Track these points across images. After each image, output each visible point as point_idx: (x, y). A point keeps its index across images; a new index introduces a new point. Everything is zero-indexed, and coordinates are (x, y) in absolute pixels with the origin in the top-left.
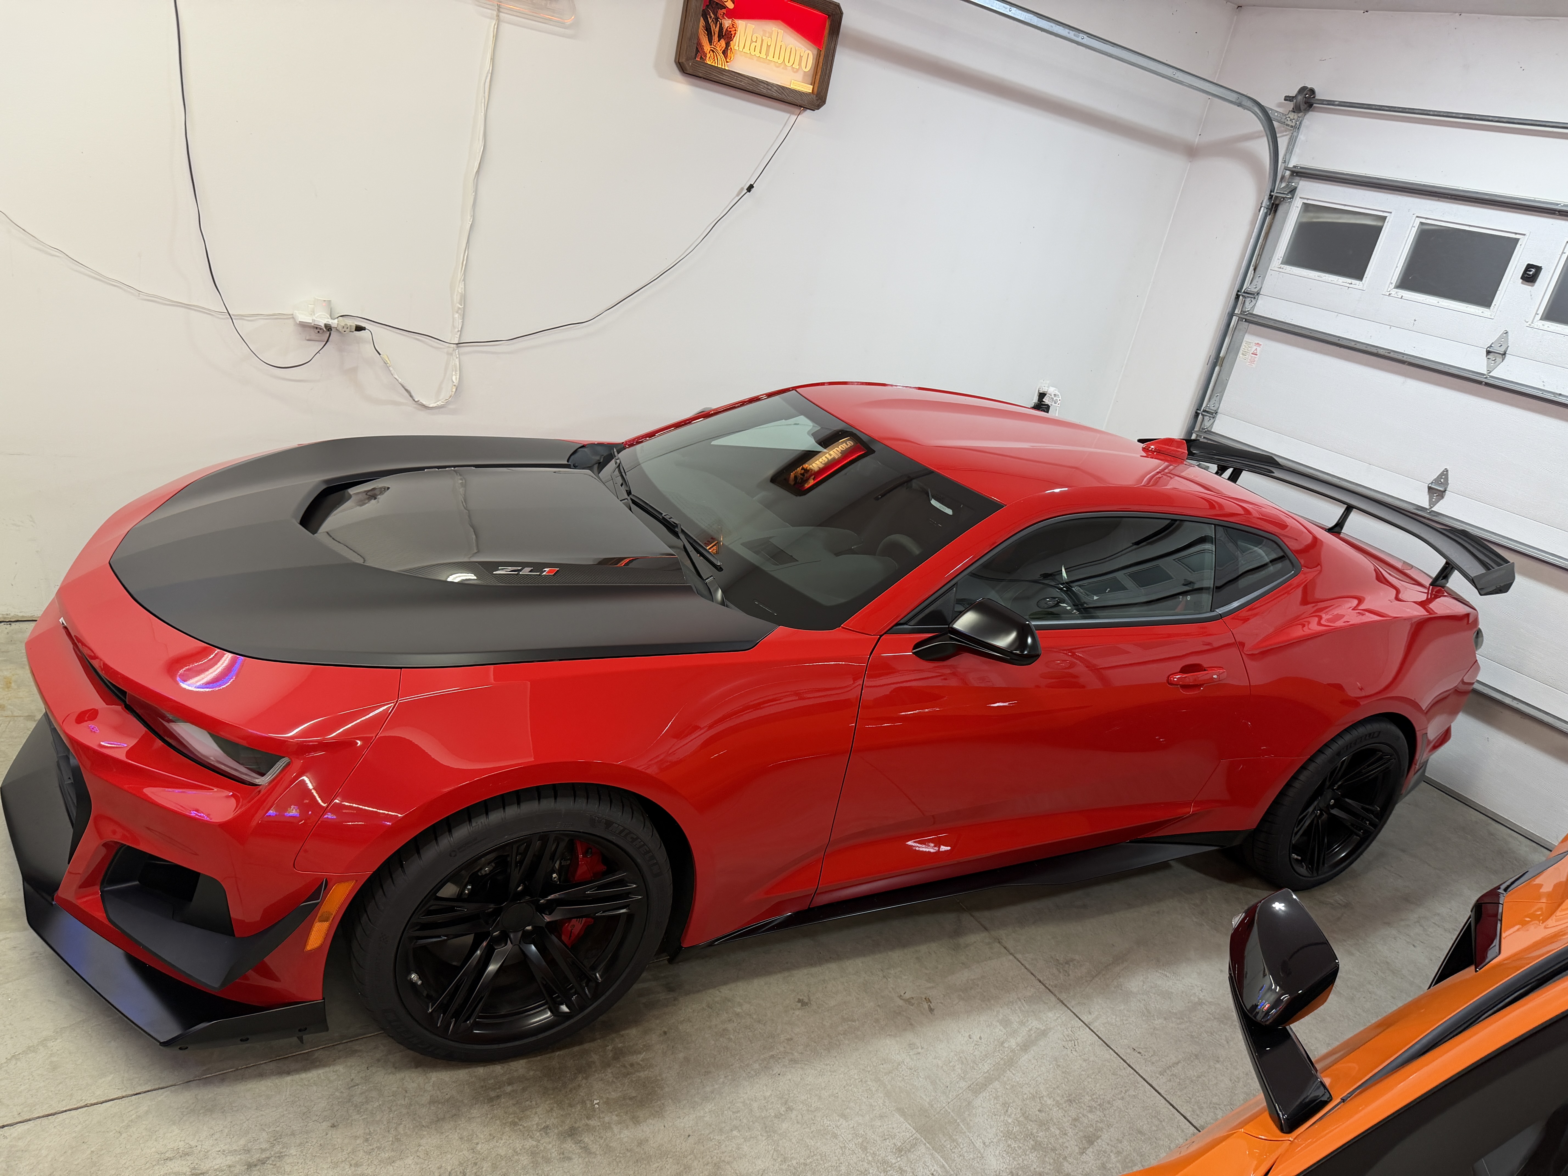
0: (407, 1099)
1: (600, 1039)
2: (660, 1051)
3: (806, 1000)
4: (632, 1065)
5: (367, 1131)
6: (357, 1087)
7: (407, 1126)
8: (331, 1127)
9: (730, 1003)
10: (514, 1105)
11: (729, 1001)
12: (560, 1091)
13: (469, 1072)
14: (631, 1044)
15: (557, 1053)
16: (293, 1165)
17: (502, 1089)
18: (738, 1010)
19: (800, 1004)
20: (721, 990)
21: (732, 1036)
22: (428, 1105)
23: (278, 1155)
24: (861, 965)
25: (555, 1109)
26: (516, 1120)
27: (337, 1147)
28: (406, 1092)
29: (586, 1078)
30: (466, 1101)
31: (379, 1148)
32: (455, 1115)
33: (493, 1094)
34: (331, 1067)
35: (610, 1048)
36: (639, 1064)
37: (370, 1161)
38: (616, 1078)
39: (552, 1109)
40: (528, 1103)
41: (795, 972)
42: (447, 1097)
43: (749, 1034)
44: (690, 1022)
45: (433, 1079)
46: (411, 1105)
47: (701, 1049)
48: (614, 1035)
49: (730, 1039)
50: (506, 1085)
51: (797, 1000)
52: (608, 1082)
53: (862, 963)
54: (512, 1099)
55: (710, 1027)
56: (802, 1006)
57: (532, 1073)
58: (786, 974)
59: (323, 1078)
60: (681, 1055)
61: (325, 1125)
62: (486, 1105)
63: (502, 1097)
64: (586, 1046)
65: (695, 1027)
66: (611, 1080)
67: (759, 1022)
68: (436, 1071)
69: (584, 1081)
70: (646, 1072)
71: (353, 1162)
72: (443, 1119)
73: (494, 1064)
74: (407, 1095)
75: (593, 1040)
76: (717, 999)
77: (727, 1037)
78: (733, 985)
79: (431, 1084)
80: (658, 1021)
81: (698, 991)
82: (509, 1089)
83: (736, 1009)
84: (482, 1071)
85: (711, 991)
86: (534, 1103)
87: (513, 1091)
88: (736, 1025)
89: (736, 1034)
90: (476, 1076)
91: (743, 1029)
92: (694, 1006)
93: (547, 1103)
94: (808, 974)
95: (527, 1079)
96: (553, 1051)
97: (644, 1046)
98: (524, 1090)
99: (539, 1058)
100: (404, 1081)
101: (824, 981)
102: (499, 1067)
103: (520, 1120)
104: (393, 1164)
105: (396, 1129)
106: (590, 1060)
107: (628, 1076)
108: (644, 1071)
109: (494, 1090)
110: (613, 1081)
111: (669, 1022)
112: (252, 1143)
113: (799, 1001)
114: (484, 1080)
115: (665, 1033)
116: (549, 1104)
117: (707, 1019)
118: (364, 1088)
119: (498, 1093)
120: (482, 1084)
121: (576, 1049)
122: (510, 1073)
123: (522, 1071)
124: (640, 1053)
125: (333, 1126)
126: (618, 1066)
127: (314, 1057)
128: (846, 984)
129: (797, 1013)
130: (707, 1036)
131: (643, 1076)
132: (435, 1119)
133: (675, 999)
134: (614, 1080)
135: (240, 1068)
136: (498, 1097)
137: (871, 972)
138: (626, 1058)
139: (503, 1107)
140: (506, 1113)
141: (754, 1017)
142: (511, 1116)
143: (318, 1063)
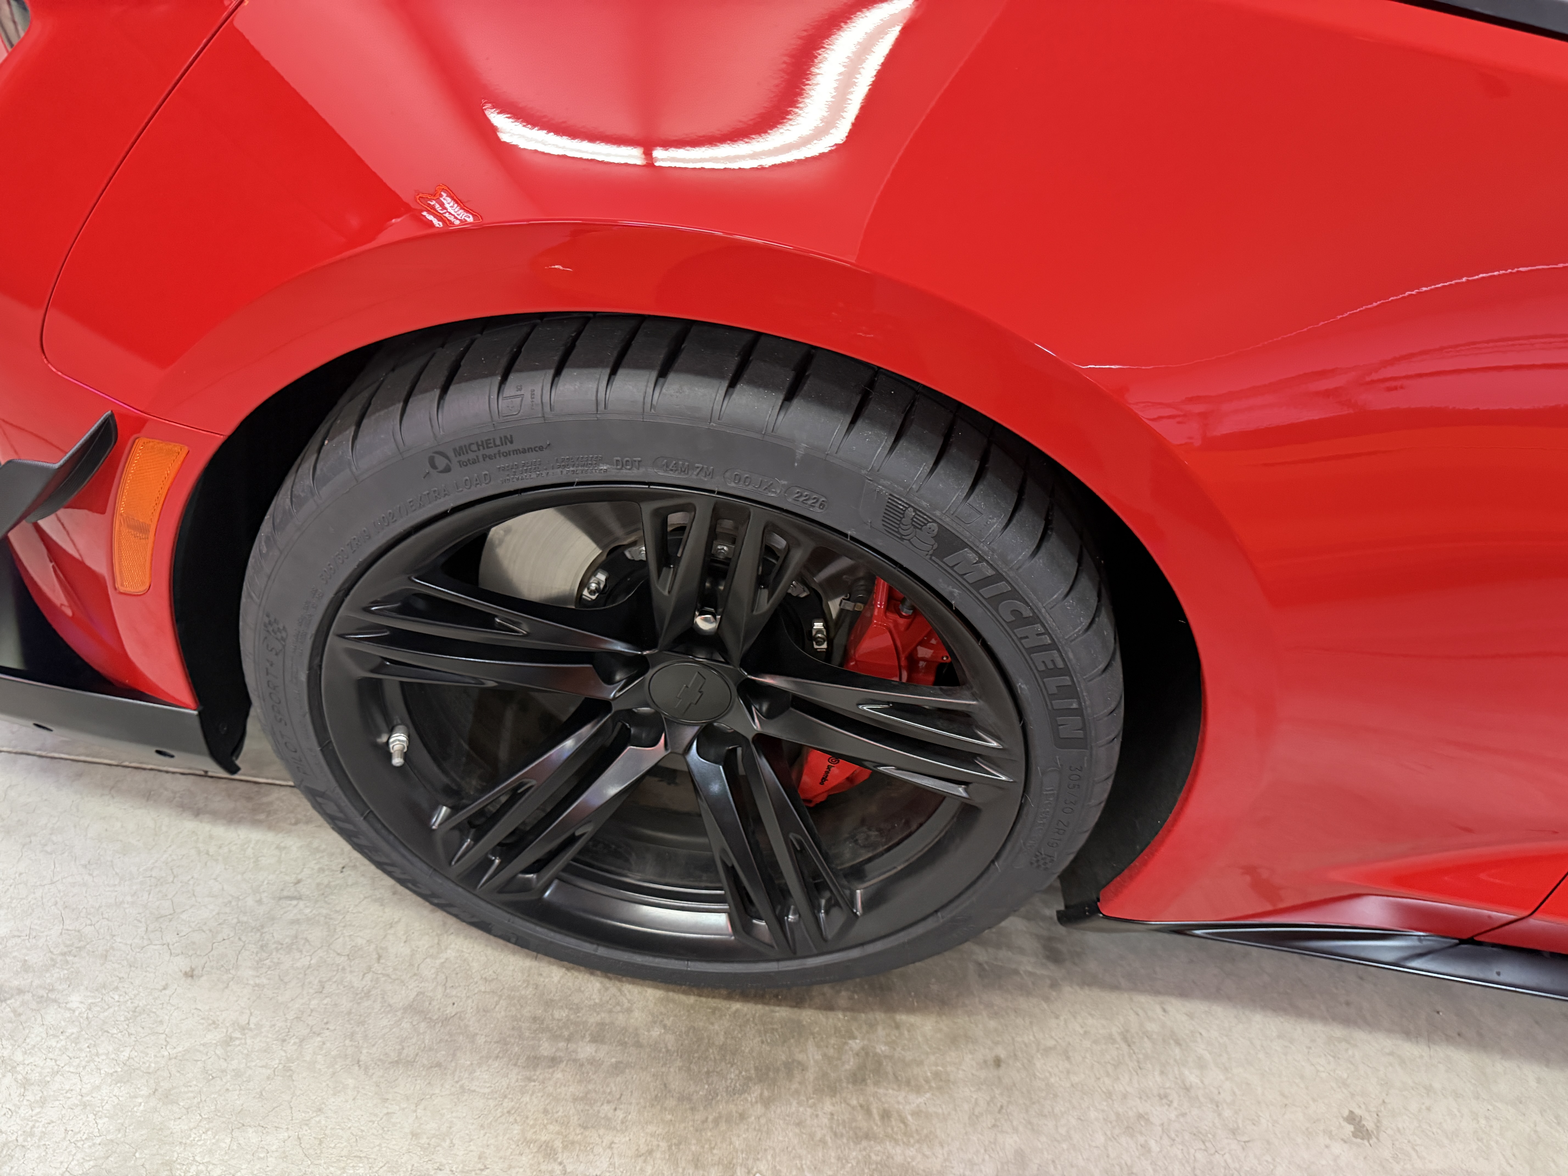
0: (369, 976)
1: (845, 1010)
2: (966, 1107)
3: (1369, 1124)
4: (886, 1115)
5: (243, 1020)
6: (294, 902)
7: (328, 1044)
8: (186, 974)
9: (1177, 1050)
10: (575, 1099)
11: (1178, 1043)
12: (693, 1109)
13: (530, 968)
14: (909, 1056)
15: (736, 1006)
16: (51, 1032)
17: (572, 1046)
18: (1192, 1078)
19: (1350, 1128)
20: (1168, 1008)
21: (1152, 1144)
22: (399, 1014)
23: (42, 992)
24: (1533, 1084)
25: (658, 1155)
26: (558, 1144)
27: (160, 1029)
28: (379, 958)
29: (767, 1103)
30: (481, 1040)
31: (238, 1074)
32: (439, 1065)
33: (546, 1048)
34: (280, 835)
35: (856, 1044)
36: (903, 1121)
37: (196, 1101)
38: (835, 1134)
39: (650, 1152)
40: (606, 1107)
41: (1360, 1035)
42: (450, 1010)
43: (1199, 1155)
44: (1068, 1058)
45: (450, 954)
46: (368, 995)
47: (1065, 1146)
48: (880, 1016)
49: (1145, 1149)
50: (588, 1039)
51: (1346, 1113)
52: (812, 1136)
53: (1539, 1080)
54: (580, 1082)
55: (1109, 1095)
56: (1355, 1135)
57: (656, 1032)
58: (1338, 1031)
59: (250, 851)
60: (1011, 1141)
61: (182, 964)
62: (516, 1070)
63: (563, 1065)
64: (807, 1015)
65: (1075, 1079)
66: (818, 1136)
67: (1234, 1132)
68: (466, 937)
69: (759, 1109)
70: (911, 1152)
71: (165, 1085)
72: (410, 1063)
73: (592, 974)
74: (376, 967)
75: (829, 1007)
76: (1151, 1027)
77: (1142, 1139)
78: (1198, 1007)
79: (438, 962)
80: (992, 1024)
81: (1115, 987)
82: (586, 1050)
83: (1187, 1072)
84: (556, 979)
85: (1142, 999)
86: (620, 1114)
87: (592, 1062)
88: (1173, 1116)
89: (1166, 1141)
90: (537, 987)
91: (1187, 1136)
92: (1090, 1021)
93: (651, 1128)
94: (1391, 1054)
95: (638, 1045)
96: (729, 997)
97: (937, 1075)
98: (618, 1069)
99: (692, 999)
100: (392, 931)
101: (1429, 1089)
102: (598, 985)
103: (565, 1148)
104: (236, 1133)
105: (302, 1041)
106: (800, 1057)
107: (864, 1143)
108: (907, 1145)
109: (555, 1037)
110: (823, 1141)
111: (1019, 1039)
112: (18, 941)
113: (1351, 1118)
114: (549, 1004)
115: (998, 1062)
116: (652, 1135)
117: (1110, 1068)
118: (307, 911)
119: (558, 1050)
120: (539, 1012)
121: (782, 1013)
122: (610, 1011)
123: (638, 1017)
124: (918, 1090)
125: (190, 975)
126: (854, 1102)
127: (265, 800)
128: (1483, 1122)
129: (1337, 1148)
130: (1093, 1114)
131: (899, 1159)
132: (394, 1056)
133: (1054, 985)
134: (828, 1139)
135: (126, 764)
136: (554, 1061)
137: (1557, 1117)
138: (881, 1091)
139: (550, 1095)
140: (546, 1111)
141: (1227, 1113)
142: (551, 1127)
143: (262, 817)
